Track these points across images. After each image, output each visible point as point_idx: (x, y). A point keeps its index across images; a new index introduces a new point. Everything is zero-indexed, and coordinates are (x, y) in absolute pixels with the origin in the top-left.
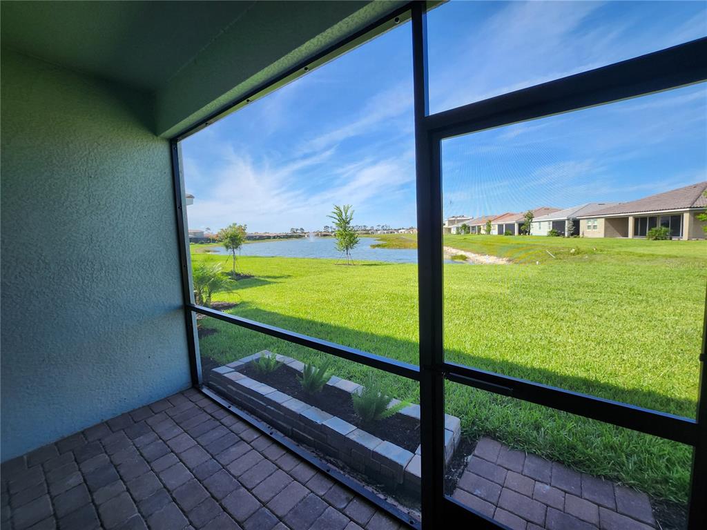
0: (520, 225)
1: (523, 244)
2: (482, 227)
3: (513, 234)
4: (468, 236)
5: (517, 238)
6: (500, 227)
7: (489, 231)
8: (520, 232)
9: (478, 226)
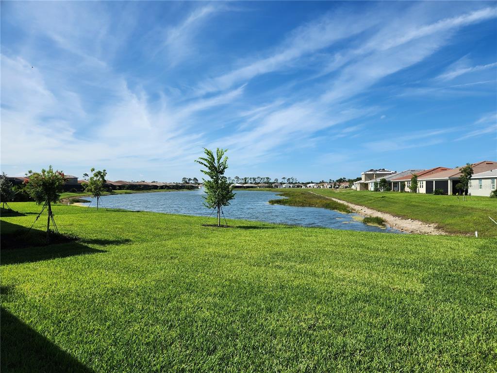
0: (455, 182)
1: (457, 207)
2: (406, 183)
3: (446, 193)
4: (389, 195)
5: (450, 199)
6: (429, 184)
7: (414, 189)
8: (455, 192)
9: (401, 182)
